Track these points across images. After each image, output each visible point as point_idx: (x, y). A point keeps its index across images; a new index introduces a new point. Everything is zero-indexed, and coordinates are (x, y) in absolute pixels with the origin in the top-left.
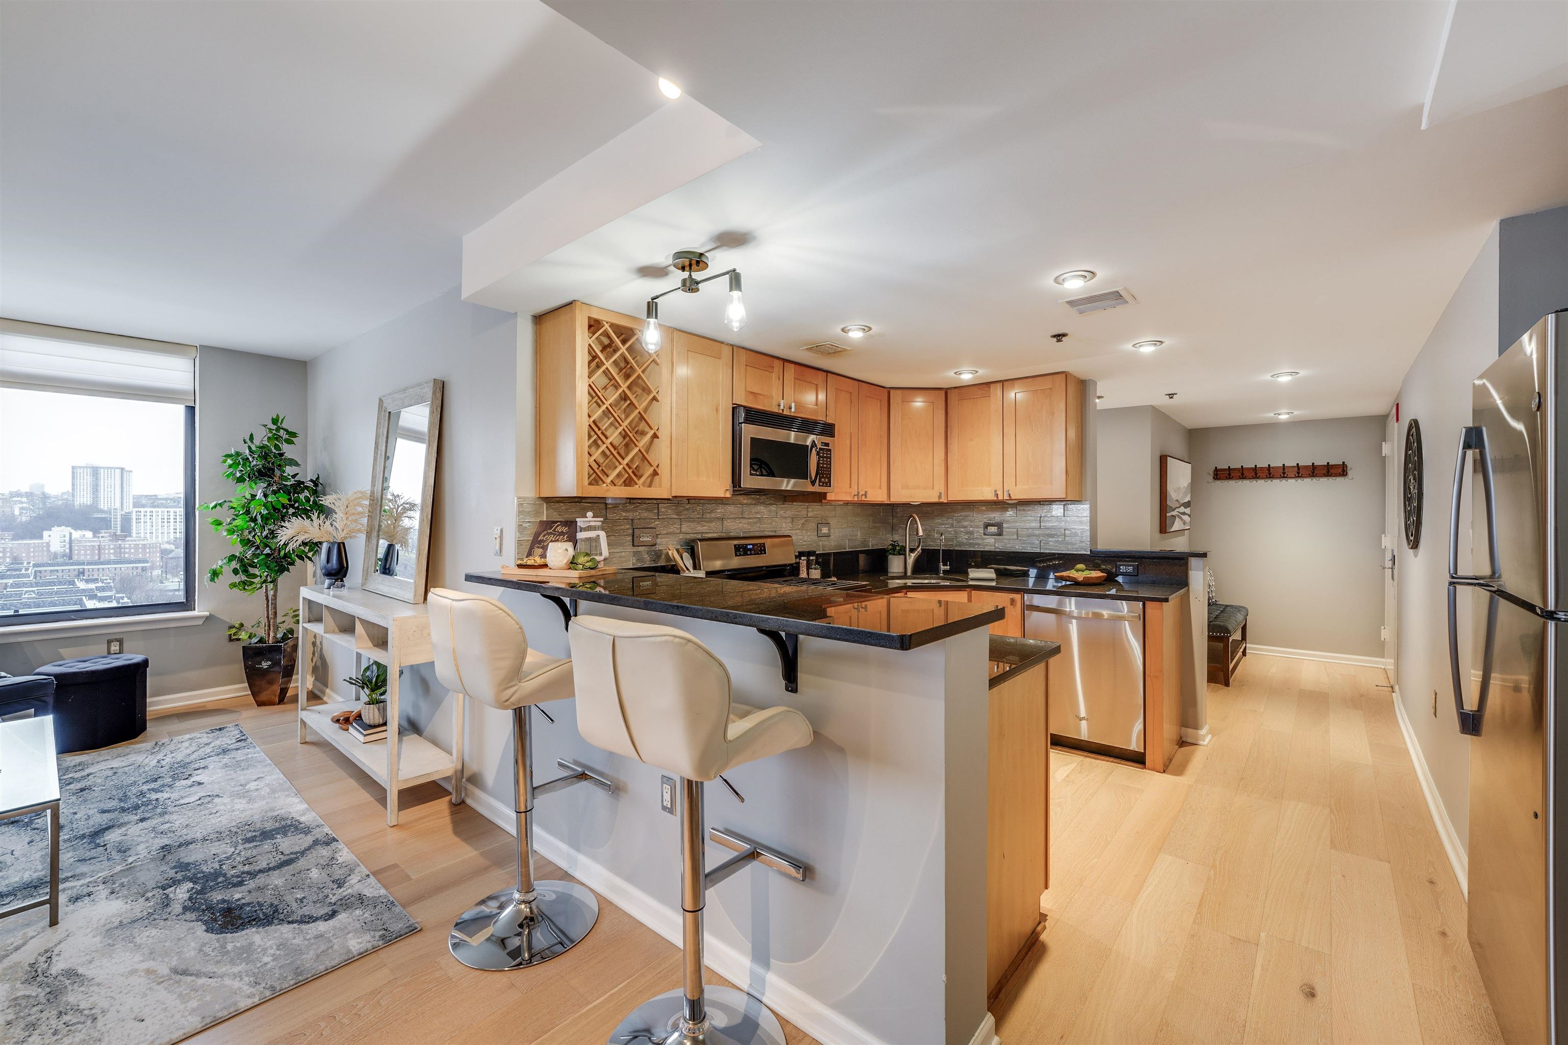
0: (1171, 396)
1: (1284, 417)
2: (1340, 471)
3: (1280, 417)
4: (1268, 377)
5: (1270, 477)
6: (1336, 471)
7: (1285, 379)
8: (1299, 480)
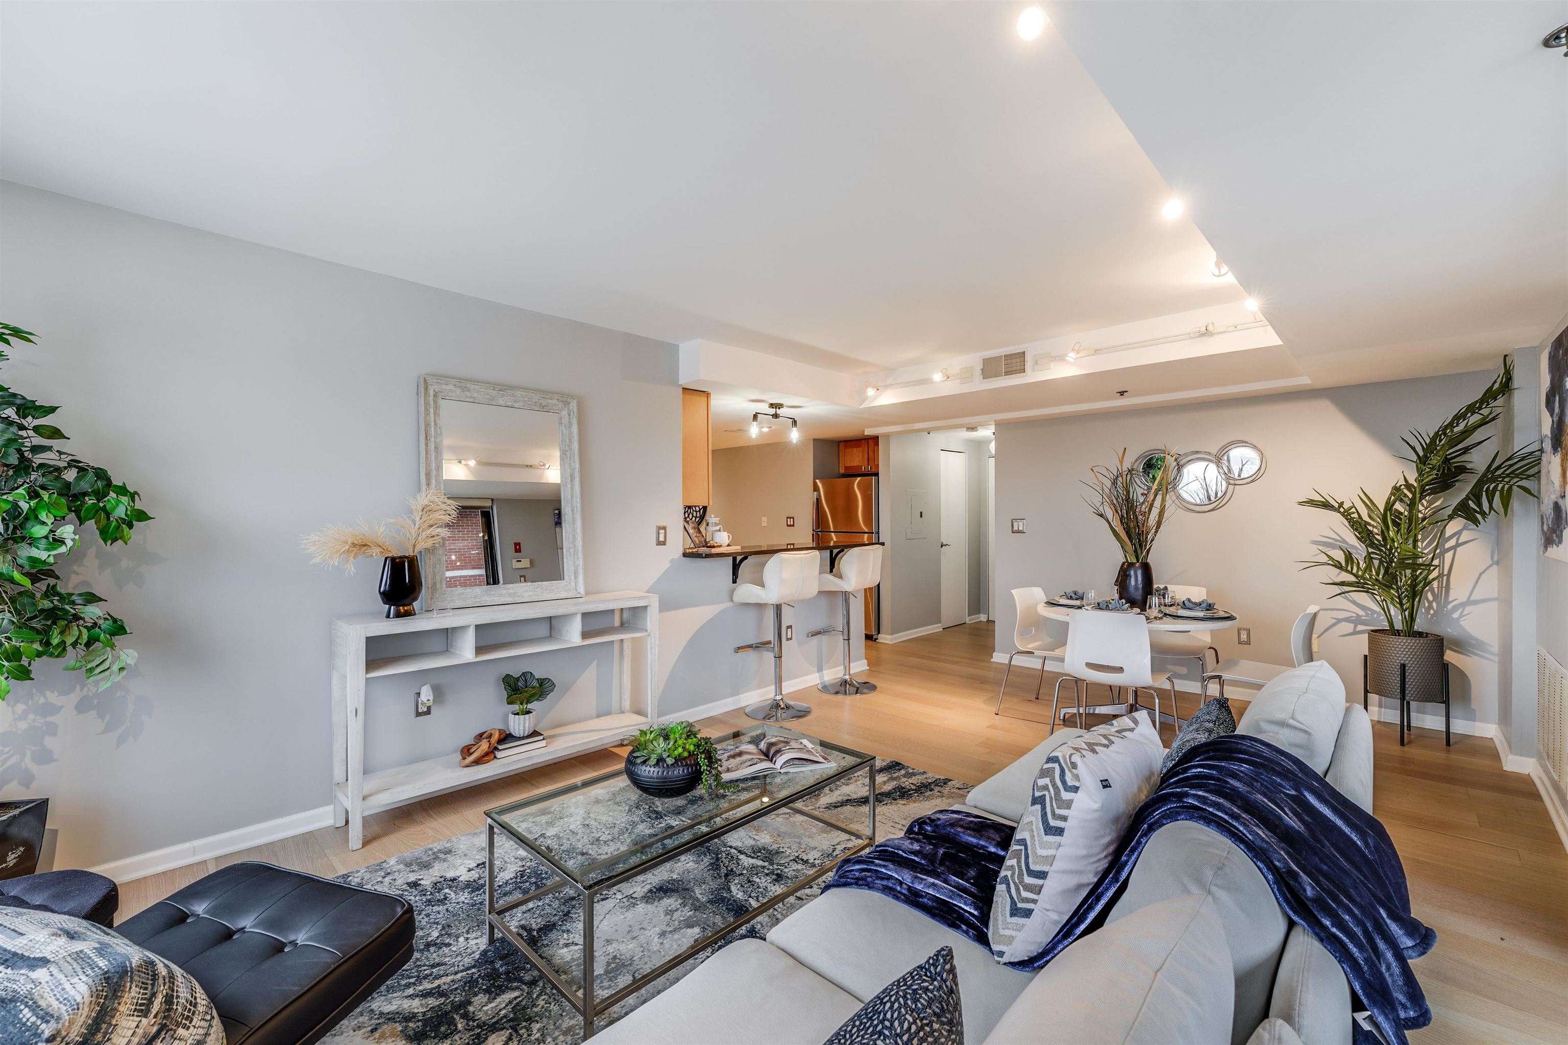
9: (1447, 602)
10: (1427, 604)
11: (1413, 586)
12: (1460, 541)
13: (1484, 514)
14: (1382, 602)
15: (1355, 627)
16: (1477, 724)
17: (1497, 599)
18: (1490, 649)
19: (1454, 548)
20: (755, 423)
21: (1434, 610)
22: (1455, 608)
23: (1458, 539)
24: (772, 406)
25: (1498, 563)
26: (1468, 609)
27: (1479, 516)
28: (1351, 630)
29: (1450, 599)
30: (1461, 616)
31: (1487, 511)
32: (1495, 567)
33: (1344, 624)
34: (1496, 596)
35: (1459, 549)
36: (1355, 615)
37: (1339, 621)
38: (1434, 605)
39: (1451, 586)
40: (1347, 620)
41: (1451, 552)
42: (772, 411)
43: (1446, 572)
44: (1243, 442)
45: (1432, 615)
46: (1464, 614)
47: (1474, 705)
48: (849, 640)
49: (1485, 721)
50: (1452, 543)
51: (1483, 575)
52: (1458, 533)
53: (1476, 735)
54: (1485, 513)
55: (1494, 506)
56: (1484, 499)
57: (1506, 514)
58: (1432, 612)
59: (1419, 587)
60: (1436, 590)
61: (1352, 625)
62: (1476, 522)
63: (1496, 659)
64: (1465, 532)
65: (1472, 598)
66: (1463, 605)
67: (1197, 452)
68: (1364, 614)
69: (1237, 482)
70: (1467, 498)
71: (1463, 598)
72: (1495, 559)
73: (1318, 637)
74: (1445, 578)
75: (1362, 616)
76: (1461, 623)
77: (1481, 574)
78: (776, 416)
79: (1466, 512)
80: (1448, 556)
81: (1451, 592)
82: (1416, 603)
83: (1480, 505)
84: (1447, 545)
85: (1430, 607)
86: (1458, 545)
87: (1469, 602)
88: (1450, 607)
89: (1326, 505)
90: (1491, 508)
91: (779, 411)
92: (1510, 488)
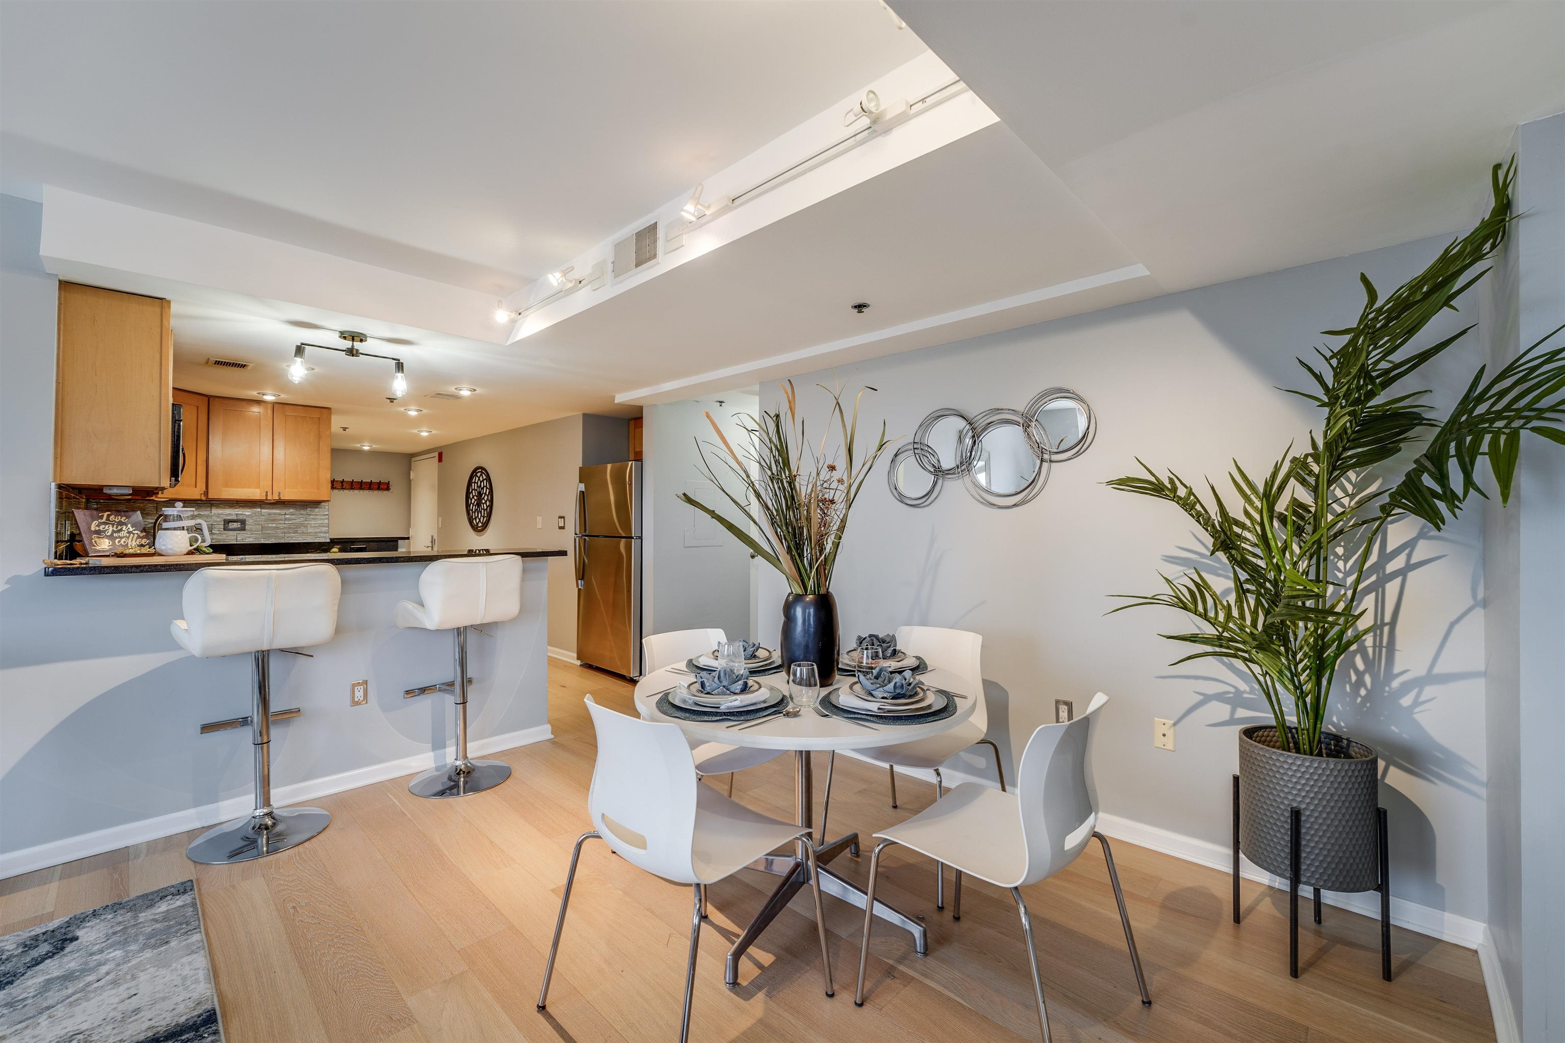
0: (345, 429)
1: (366, 448)
2: (386, 487)
3: (364, 448)
4: (416, 431)
5: (343, 488)
6: (382, 486)
7: (425, 434)
8: (361, 491)
9: (1390, 676)
10: (1354, 678)
11: (1319, 650)
12: (1414, 560)
13: (1451, 498)
14: (1264, 675)
15: (1233, 712)
16: (1447, 916)
17: (1484, 674)
18: (1472, 771)
19: (1402, 573)
20: (299, 360)
21: (1366, 688)
22: (1406, 688)
23: (1409, 556)
24: (344, 335)
25: (1485, 604)
26: (1429, 691)
27: (1441, 506)
28: (1226, 717)
29: (1396, 670)
30: (1416, 703)
31: (1459, 490)
32: (1479, 613)
33: (1214, 704)
34: (1482, 667)
35: (1411, 575)
36: (1233, 690)
37: (1207, 699)
38: (1368, 679)
39: (1398, 645)
40: (1220, 697)
41: (1398, 581)
42: (348, 344)
43: (1387, 619)
44: (1061, 390)
45: (1365, 699)
46: (1422, 699)
47: (1441, 878)
48: (464, 703)
49: (1461, 911)
50: (1397, 564)
51: (1457, 628)
52: (1410, 545)
53: (1445, 938)
54: (1454, 496)
55: (1477, 477)
56: (1453, 467)
57: (1505, 496)
58: (1363, 692)
59: (1330, 652)
60: (1370, 651)
61: (1228, 708)
62: (1435, 519)
63: (1483, 792)
64: (1422, 544)
65: (1436, 670)
66: (1420, 683)
67: (998, 410)
68: (1248, 689)
69: (1054, 457)
70: (1420, 469)
71: (1418, 670)
72: (1480, 595)
73: (1175, 724)
74: (1386, 629)
75: (1244, 692)
76: (1416, 716)
77: (1452, 625)
78: (351, 352)
79: (1415, 497)
80: (1392, 588)
81: (1398, 656)
82: (1324, 682)
83: (1442, 478)
84: (1391, 567)
85: (1360, 683)
86: (1410, 567)
87: (1430, 678)
88: (1395, 684)
89: (1157, 489)
90: (1469, 482)
91: (357, 345)
92: (1514, 437)
